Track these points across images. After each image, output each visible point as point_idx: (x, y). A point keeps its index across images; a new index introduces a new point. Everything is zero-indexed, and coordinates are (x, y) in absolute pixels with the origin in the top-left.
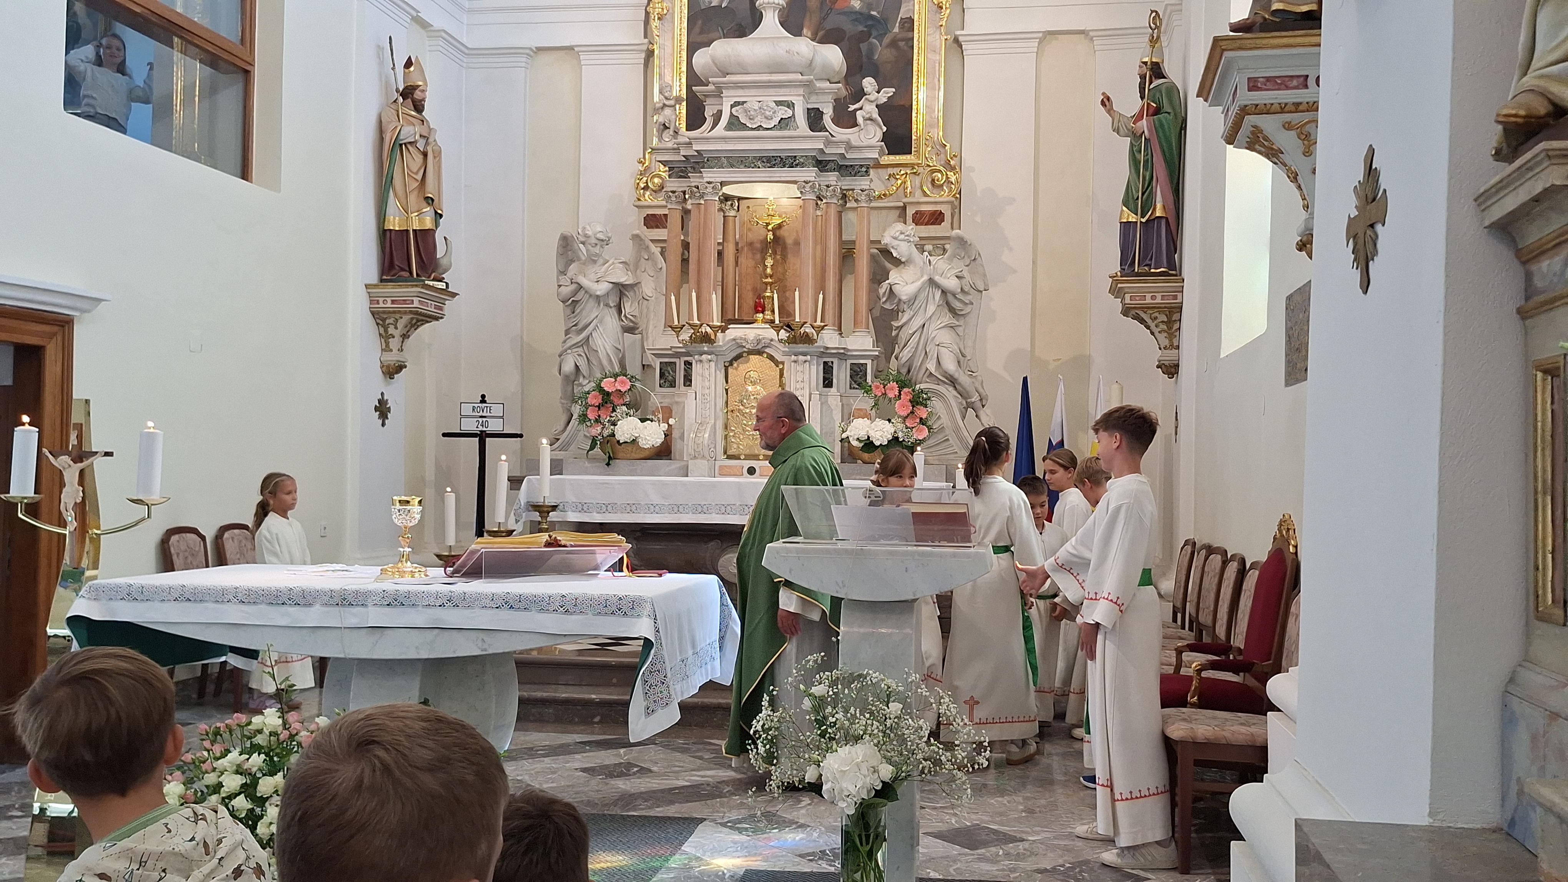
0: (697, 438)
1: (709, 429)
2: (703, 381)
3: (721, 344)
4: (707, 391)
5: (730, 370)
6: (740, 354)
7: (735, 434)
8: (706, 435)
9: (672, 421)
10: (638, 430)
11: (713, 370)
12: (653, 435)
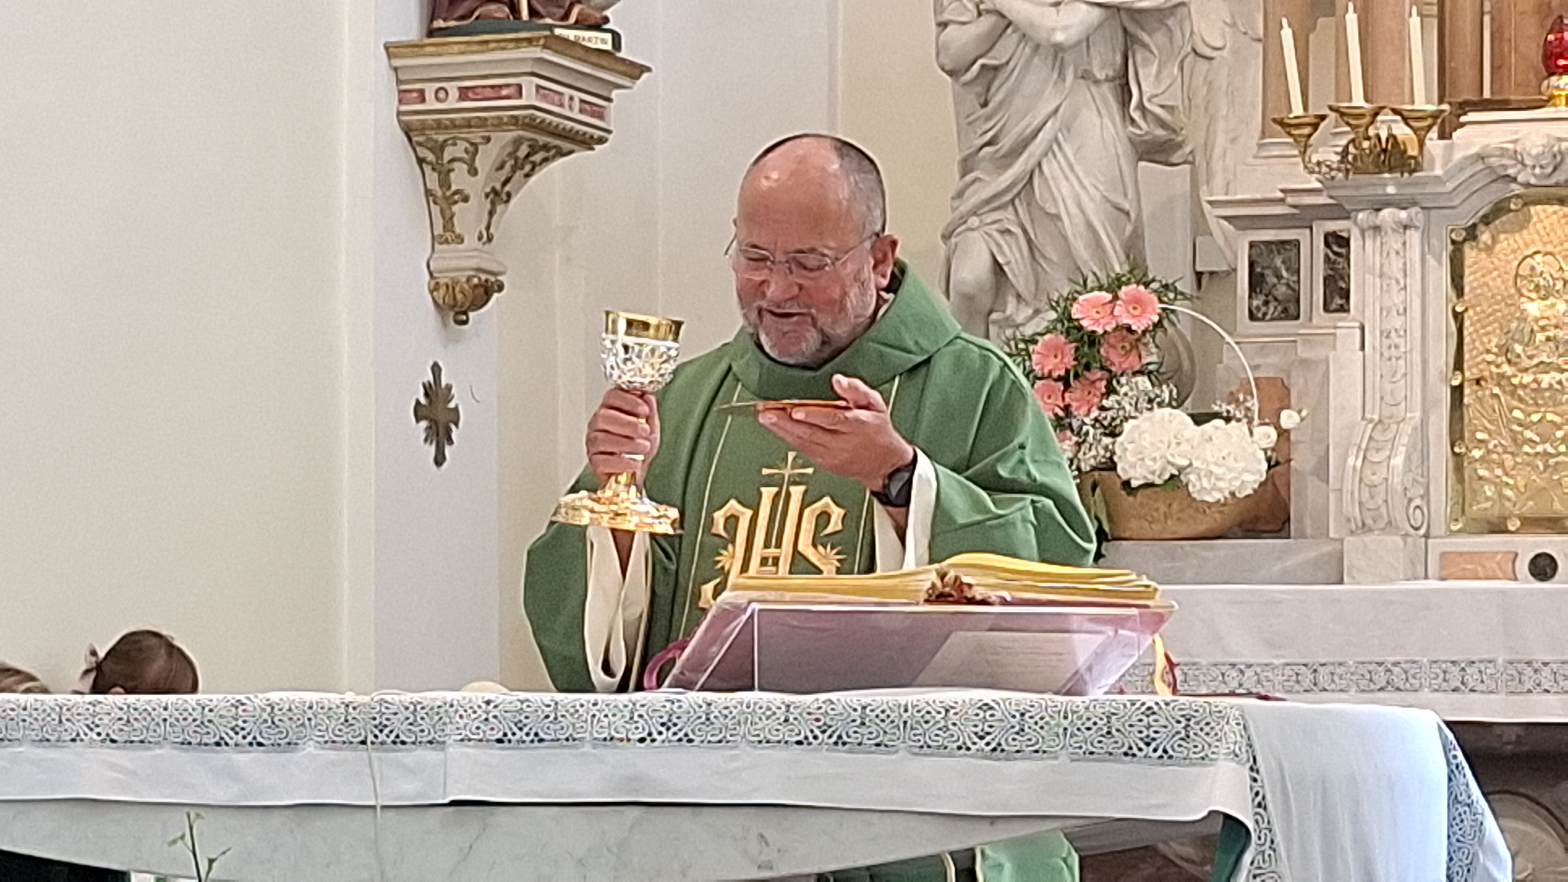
0: (1368, 466)
1: (1405, 440)
2: (1385, 291)
3: (1439, 172)
4: (1398, 322)
5: (1470, 254)
6: (1501, 201)
7: (1489, 452)
8: (1398, 461)
9: (1288, 419)
10: (1184, 447)
11: (1415, 254)
12: (1231, 461)
